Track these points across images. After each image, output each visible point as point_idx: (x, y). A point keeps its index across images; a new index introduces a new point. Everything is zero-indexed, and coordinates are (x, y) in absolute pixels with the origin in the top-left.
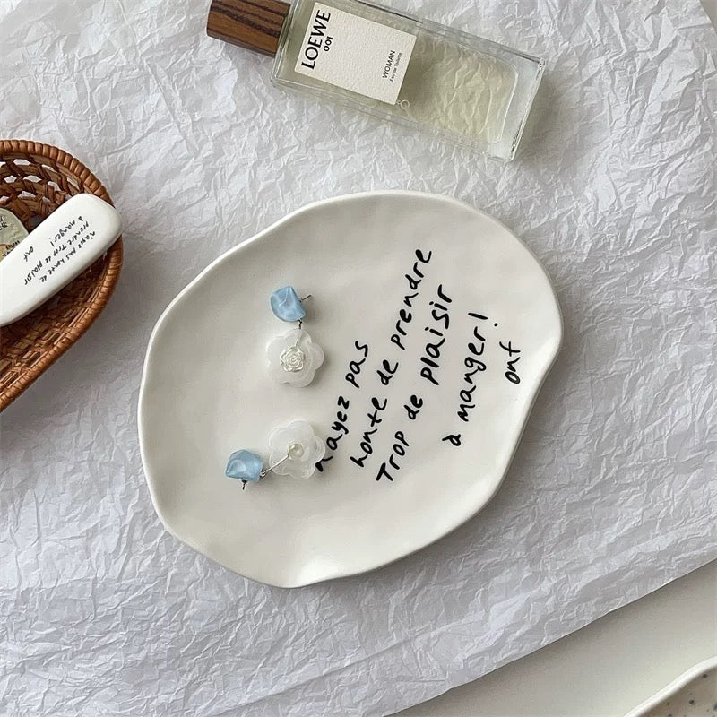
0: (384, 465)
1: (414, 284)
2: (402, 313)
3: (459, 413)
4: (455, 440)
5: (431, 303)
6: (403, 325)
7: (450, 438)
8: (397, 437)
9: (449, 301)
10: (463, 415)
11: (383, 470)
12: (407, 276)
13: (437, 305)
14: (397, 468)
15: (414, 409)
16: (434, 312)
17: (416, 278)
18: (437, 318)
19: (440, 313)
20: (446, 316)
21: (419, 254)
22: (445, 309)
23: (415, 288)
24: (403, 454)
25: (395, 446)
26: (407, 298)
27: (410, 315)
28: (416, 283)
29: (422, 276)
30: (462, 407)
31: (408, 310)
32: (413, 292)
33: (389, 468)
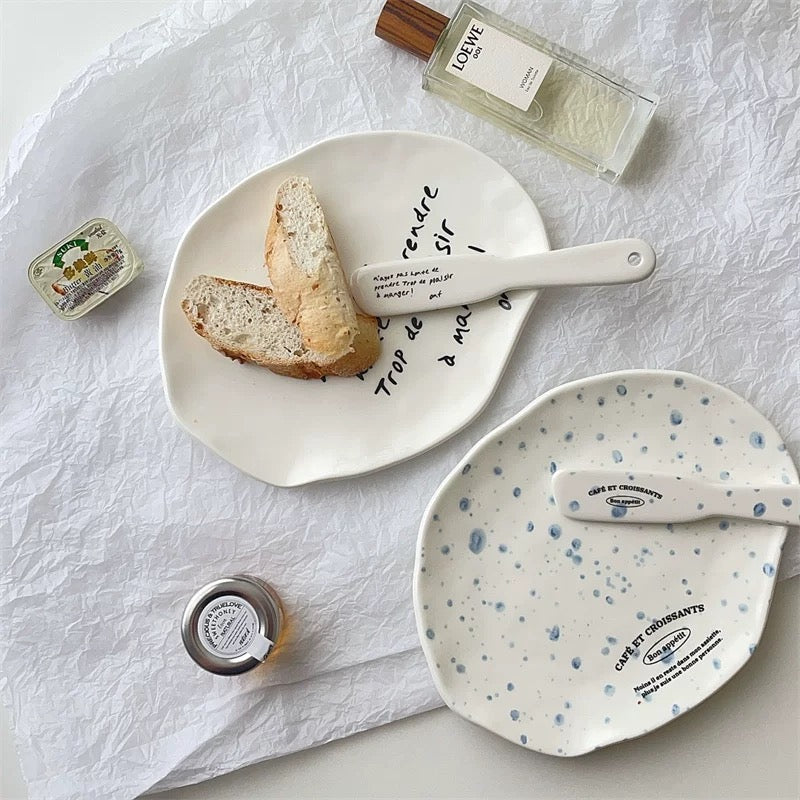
0: (383, 379)
1: (421, 217)
2: (409, 242)
3: (455, 336)
4: (450, 360)
5: (436, 235)
6: (409, 252)
7: (445, 358)
8: (396, 354)
9: (452, 234)
10: (458, 338)
11: (381, 385)
12: (415, 210)
13: (440, 237)
14: (395, 383)
15: (414, 330)
16: (437, 243)
17: (423, 211)
18: (440, 249)
19: (442, 244)
20: (448, 247)
21: (427, 190)
22: (448, 241)
23: (422, 221)
24: (401, 371)
25: (394, 363)
26: (414, 229)
27: (416, 244)
28: (423, 216)
29: (428, 210)
30: (458, 330)
31: (414, 240)
32: (419, 224)
33: (388, 384)
